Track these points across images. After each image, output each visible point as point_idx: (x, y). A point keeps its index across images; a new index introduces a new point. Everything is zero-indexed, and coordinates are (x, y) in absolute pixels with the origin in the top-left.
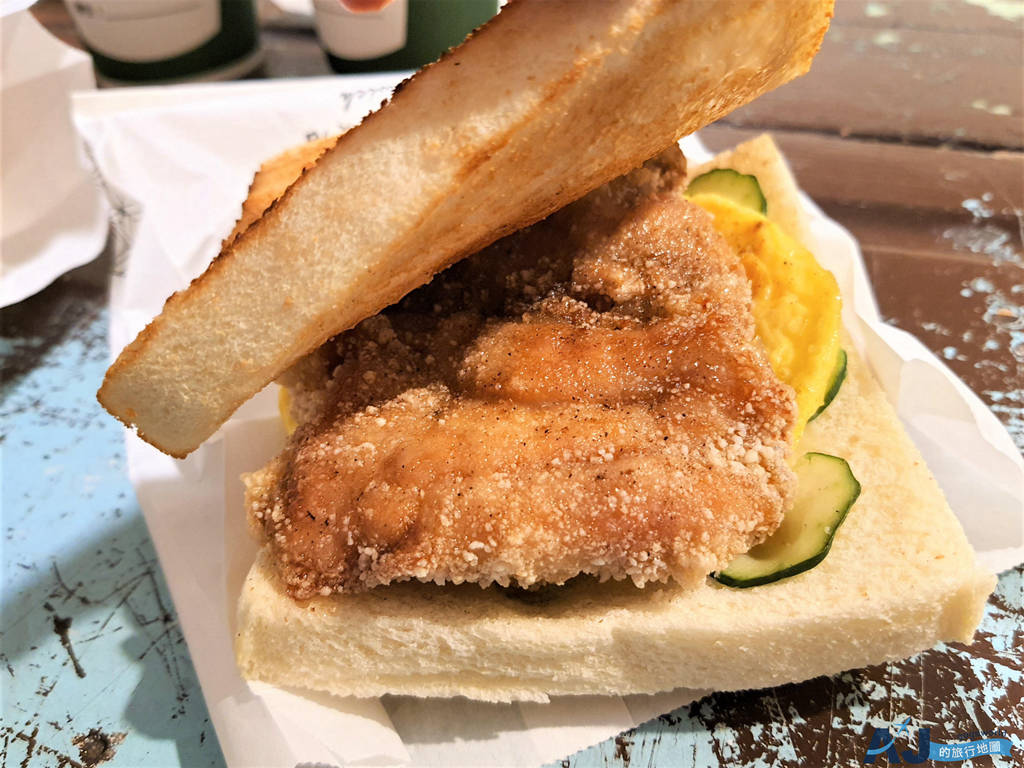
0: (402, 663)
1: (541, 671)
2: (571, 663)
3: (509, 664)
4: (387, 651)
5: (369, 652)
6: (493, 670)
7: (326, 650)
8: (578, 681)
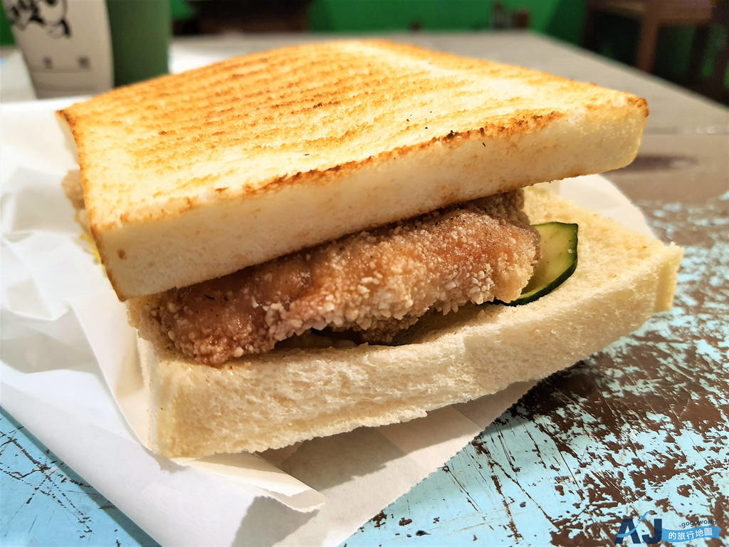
0: (311, 404)
1: (419, 387)
2: (439, 375)
3: (394, 387)
4: (297, 394)
5: (282, 399)
6: (383, 395)
7: (245, 406)
8: (444, 391)
